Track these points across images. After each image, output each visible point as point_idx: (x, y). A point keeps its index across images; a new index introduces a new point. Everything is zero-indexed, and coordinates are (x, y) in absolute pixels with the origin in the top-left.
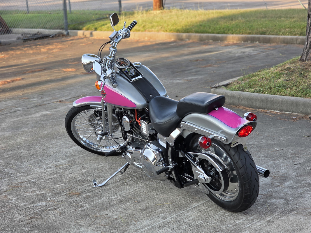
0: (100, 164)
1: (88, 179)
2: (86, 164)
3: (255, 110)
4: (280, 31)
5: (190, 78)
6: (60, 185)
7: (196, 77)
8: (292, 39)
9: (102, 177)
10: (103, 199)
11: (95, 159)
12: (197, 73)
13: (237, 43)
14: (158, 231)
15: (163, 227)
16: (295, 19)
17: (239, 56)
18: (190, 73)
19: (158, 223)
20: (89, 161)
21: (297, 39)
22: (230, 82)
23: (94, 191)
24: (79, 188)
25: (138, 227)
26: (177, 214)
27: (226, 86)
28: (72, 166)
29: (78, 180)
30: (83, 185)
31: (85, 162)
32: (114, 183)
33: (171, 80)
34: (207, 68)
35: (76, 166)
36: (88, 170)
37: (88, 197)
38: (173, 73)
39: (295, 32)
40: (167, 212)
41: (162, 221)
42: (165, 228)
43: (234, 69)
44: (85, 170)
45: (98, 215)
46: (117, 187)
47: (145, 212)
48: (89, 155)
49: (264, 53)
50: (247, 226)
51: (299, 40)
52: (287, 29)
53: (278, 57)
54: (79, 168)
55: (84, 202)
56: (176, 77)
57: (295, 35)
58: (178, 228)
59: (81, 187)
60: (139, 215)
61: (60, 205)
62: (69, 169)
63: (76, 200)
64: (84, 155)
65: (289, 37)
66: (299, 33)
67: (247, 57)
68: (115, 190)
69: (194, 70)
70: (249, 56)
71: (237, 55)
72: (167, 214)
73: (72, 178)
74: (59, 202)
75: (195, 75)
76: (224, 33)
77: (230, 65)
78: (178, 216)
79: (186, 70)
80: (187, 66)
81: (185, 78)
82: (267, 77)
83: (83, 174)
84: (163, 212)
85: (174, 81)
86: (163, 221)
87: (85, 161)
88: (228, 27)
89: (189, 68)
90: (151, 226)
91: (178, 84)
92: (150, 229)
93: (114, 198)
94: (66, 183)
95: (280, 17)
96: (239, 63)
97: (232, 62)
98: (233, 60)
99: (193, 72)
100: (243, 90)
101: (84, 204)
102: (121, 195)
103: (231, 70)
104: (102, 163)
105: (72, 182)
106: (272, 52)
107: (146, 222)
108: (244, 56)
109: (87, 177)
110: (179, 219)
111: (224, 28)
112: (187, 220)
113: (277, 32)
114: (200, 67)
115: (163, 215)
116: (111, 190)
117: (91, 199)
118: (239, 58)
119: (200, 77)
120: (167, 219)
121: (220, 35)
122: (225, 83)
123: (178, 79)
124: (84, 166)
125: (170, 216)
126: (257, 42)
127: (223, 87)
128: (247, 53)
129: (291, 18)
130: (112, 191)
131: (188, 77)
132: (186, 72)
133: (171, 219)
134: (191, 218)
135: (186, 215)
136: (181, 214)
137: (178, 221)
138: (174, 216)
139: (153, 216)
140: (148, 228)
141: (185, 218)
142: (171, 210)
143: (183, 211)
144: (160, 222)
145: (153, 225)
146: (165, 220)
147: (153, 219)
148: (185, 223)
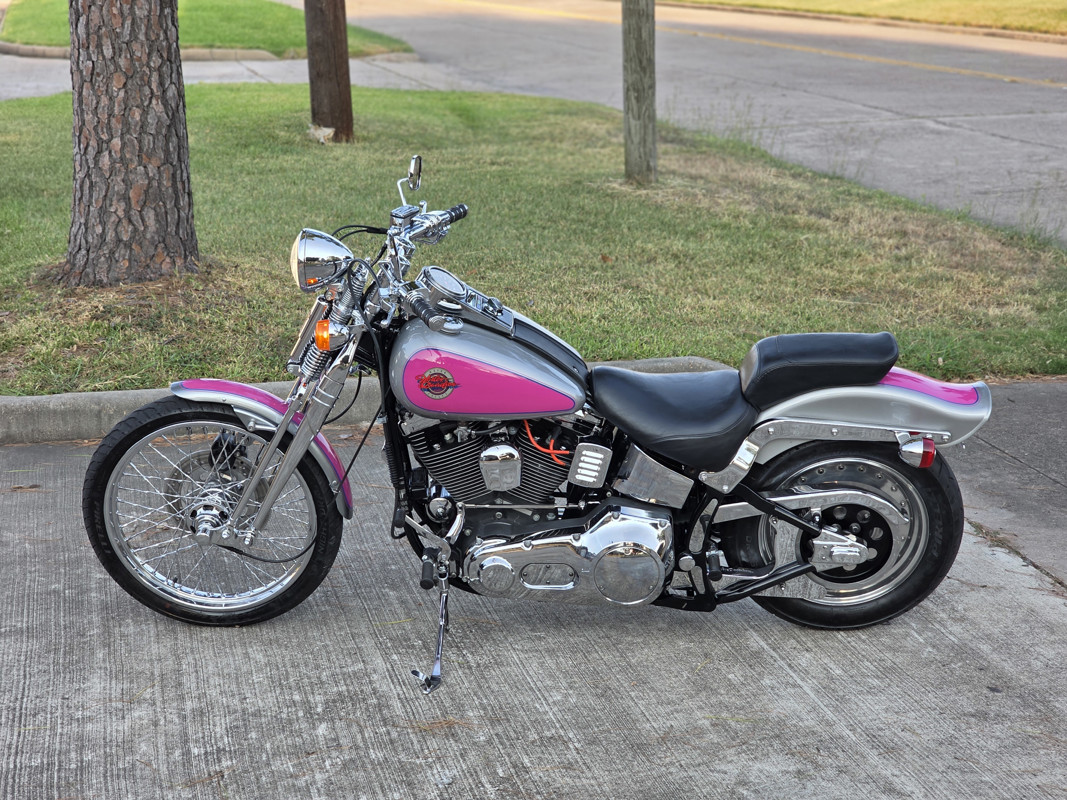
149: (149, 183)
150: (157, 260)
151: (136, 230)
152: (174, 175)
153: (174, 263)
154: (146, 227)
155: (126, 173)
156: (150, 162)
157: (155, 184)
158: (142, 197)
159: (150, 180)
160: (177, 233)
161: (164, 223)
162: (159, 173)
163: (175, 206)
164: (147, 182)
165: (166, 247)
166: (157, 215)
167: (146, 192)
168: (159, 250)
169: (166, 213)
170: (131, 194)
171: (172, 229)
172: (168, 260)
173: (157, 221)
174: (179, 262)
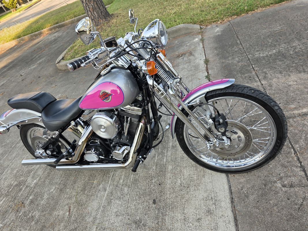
0: (23, 158)
1: (22, 179)
2: (12, 164)
3: (88, 66)
4: (65, 19)
5: (38, 62)
6: (3, 201)
7: (41, 60)
8: (72, 21)
9: (31, 172)
10: (46, 196)
11: (17, 155)
12: (40, 57)
13: (48, 33)
14: (111, 210)
15: (111, 202)
16: (67, 11)
17: (54, 39)
18: (36, 59)
19: (104, 199)
20: (13, 160)
21: (75, 20)
22: (63, 55)
23: (33, 191)
24: (20, 195)
25: (92, 215)
26: (110, 179)
27: (63, 59)
28: (3, 173)
29: (15, 186)
30: (21, 190)
31: (11, 163)
32: (43, 172)
33: (29, 68)
34: (43, 52)
35: (6, 170)
36: (17, 170)
37: (32, 202)
38: (27, 63)
39: (71, 17)
40: (102, 181)
41: (105, 195)
43: (57, 47)
44: (15, 172)
45: (52, 221)
46: (49, 176)
47: (86, 192)
48: (10, 154)
49: (65, 33)
50: (165, 161)
51: (76, 20)
52: (67, 17)
53: (73, 32)
54: (9, 171)
55: (32, 210)
56: (31, 65)
57: (72, 18)
58: (122, 195)
59: (21, 193)
60: (84, 198)
61: (14, 228)
62: (2, 177)
63: (25, 212)
64: (7, 155)
65: (71, 20)
66: (74, 16)
67: (58, 38)
68: (49, 181)
69: (37, 57)
70: (59, 37)
71: (53, 39)
72: (103, 183)
73: (10, 186)
74: (11, 224)
75: (40, 59)
76: (38, 31)
77: (54, 46)
78: (113, 180)
79: (33, 59)
80: (32, 56)
81: (36, 64)
82: (81, 44)
83: (16, 176)
84: (99, 183)
85: (31, 68)
86: (106, 194)
87: (11, 161)
88: (38, 27)
89: (34, 56)
90: (102, 207)
91: (34, 69)
92: (103, 211)
93: (54, 190)
94: (6, 196)
95: (60, 12)
96: (57, 43)
97: (53, 43)
98: (53, 42)
99: (37, 58)
100: (74, 58)
101: (33, 213)
102: (56, 183)
103: (56, 48)
104: (24, 156)
105: (11, 191)
106: (68, 30)
107: (95, 204)
108: (57, 38)
109: (20, 178)
110: (115, 183)
111: (36, 28)
112: (122, 181)
113: (63, 20)
114: (39, 54)
115: (101, 186)
116: (46, 182)
117: (37, 203)
118: (55, 40)
119: (44, 59)
120: (108, 188)
121: (37, 33)
122: (60, 57)
123: (33, 66)
124: (11, 167)
125: (107, 184)
126: (57, 29)
127: (62, 60)
128: (57, 36)
129: (65, 11)
130: (48, 182)
131: (37, 62)
132: (34, 60)
133: (110, 188)
134: (123, 177)
135: (117, 175)
136: (113, 176)
137: (117, 186)
138: (110, 182)
139: (95, 192)
140: (101, 211)
141: (119, 180)
142: (103, 177)
143: (113, 173)
144: (105, 197)
145: (102, 205)
146: (107, 192)
147: (97, 197)
148: (123, 185)
149: (93, 7)
150: (100, 21)
151: (94, 16)
152: (97, 3)
153: (103, 20)
154: (95, 15)
155: (88, 6)
156: (91, 3)
157: (94, 6)
158: (92, 10)
159: (92, 6)
160: (102, 14)
161: (98, 13)
162: (94, 4)
163: (99, 9)
164: (92, 7)
165: (100, 18)
166: (96, 12)
167: (93, 9)
168: (99, 19)
169: (98, 11)
170: (90, 10)
171: (100, 14)
172: (102, 20)
173: (97, 13)
174: (104, 20)
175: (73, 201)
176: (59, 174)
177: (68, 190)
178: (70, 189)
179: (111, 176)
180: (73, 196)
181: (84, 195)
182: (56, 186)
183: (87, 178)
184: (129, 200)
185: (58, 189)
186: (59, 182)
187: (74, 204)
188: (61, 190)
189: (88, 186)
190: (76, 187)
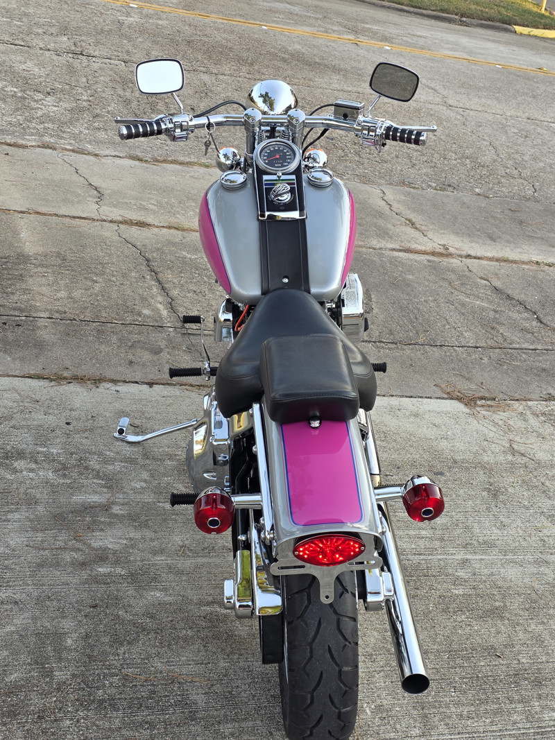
15: (485, 542)
25: (535, 571)
26: (430, 557)
41: (477, 557)
42: (481, 540)
47: (497, 604)
58: (457, 525)
60: (515, 604)
72: (450, 571)
78: (432, 551)
84: (457, 581)
86: (475, 557)
90: (507, 557)
92: (514, 552)
107: (512, 573)
110: (437, 544)
112: (423, 532)
115: (461, 574)
120: (460, 557)
125: (451, 561)
133: (454, 552)
134: (412, 533)
135: (413, 546)
136: (421, 554)
137: (442, 540)
138: (439, 557)
139: (485, 582)
140: (516, 557)
141: (423, 538)
142: (434, 576)
143: (410, 557)
144: (483, 557)
145: (502, 557)
146: (469, 557)
147: (492, 574)
148: (432, 528)
175: (540, 627)
176: (494, 728)
177: (524, 660)
178: (519, 654)
179: (422, 557)
180: (528, 636)
181: (508, 604)
182: (538, 709)
183: (459, 619)
184: (460, 512)
185: (540, 697)
186: (520, 707)
187: (546, 621)
188: (538, 683)
189: (481, 604)
190: (502, 639)
